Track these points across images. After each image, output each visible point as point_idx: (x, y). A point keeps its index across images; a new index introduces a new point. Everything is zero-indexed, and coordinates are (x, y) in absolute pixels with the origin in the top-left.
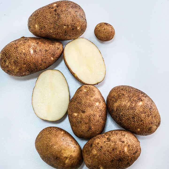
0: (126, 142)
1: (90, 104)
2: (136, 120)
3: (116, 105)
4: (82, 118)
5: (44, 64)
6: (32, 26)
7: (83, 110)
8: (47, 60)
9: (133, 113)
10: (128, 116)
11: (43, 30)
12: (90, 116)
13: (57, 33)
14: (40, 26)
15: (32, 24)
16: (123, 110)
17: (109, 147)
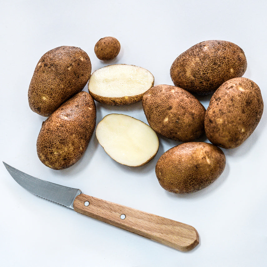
0: (234, 85)
1: (168, 97)
2: (219, 63)
3: (189, 74)
4: (175, 115)
5: (89, 120)
6: (41, 104)
7: (168, 107)
8: (87, 113)
9: (210, 60)
10: (209, 67)
11: (54, 95)
12: (180, 105)
13: (69, 82)
14: (47, 93)
15: (39, 101)
16: (199, 69)
17: (226, 102)
